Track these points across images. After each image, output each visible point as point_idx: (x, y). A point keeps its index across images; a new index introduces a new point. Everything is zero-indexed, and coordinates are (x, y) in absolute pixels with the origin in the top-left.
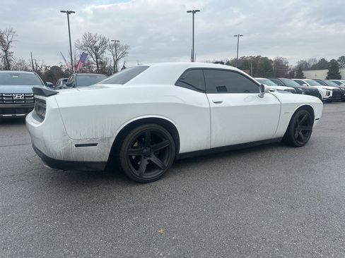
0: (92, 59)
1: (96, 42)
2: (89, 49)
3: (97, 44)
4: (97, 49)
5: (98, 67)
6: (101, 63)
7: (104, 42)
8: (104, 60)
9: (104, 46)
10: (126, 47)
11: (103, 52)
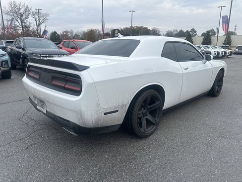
0: (18, 23)
1: (20, 9)
2: (15, 15)
3: (22, 11)
4: (21, 15)
5: (23, 30)
6: (26, 27)
7: (27, 10)
8: (27, 24)
9: (27, 13)
10: (46, 15)
11: (26, 18)
